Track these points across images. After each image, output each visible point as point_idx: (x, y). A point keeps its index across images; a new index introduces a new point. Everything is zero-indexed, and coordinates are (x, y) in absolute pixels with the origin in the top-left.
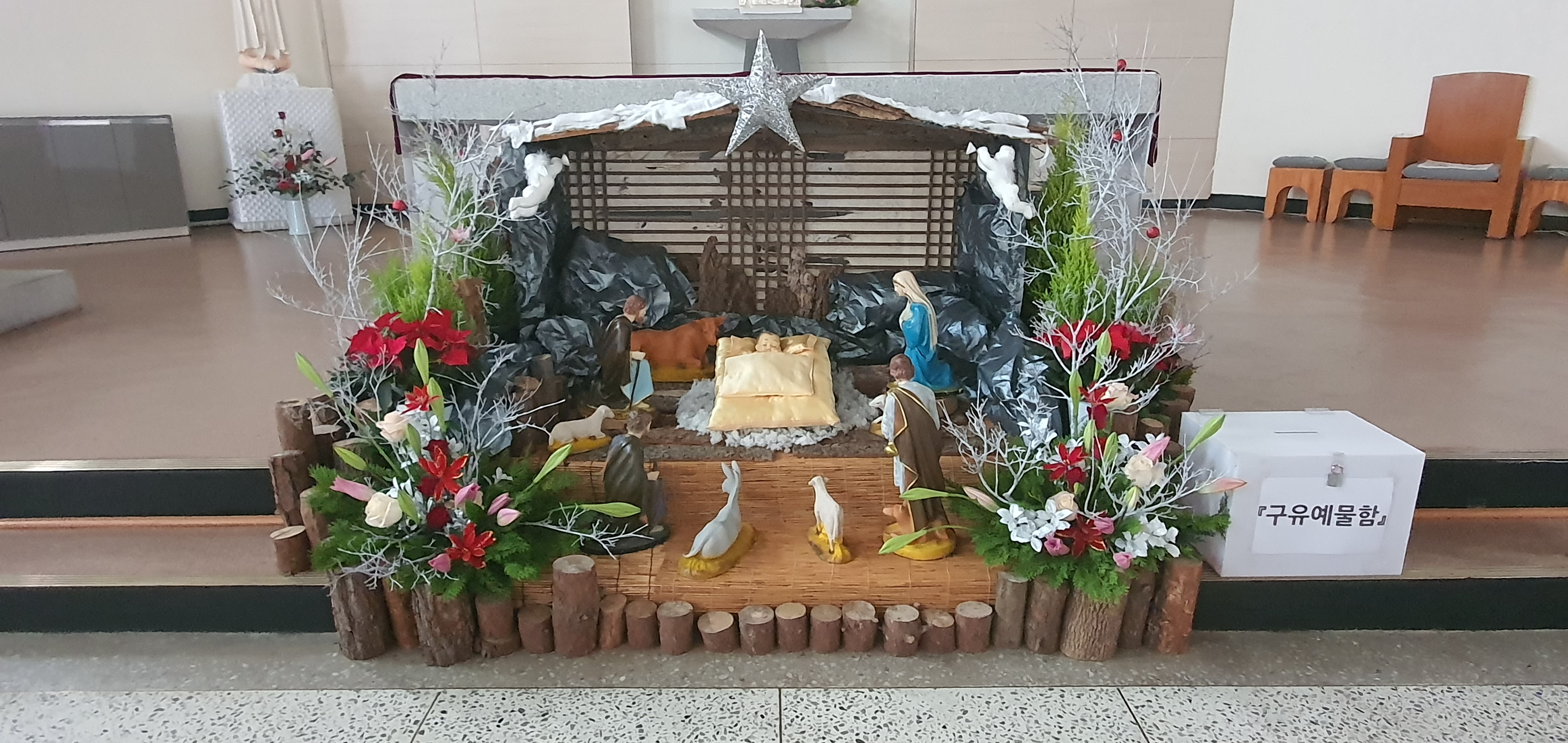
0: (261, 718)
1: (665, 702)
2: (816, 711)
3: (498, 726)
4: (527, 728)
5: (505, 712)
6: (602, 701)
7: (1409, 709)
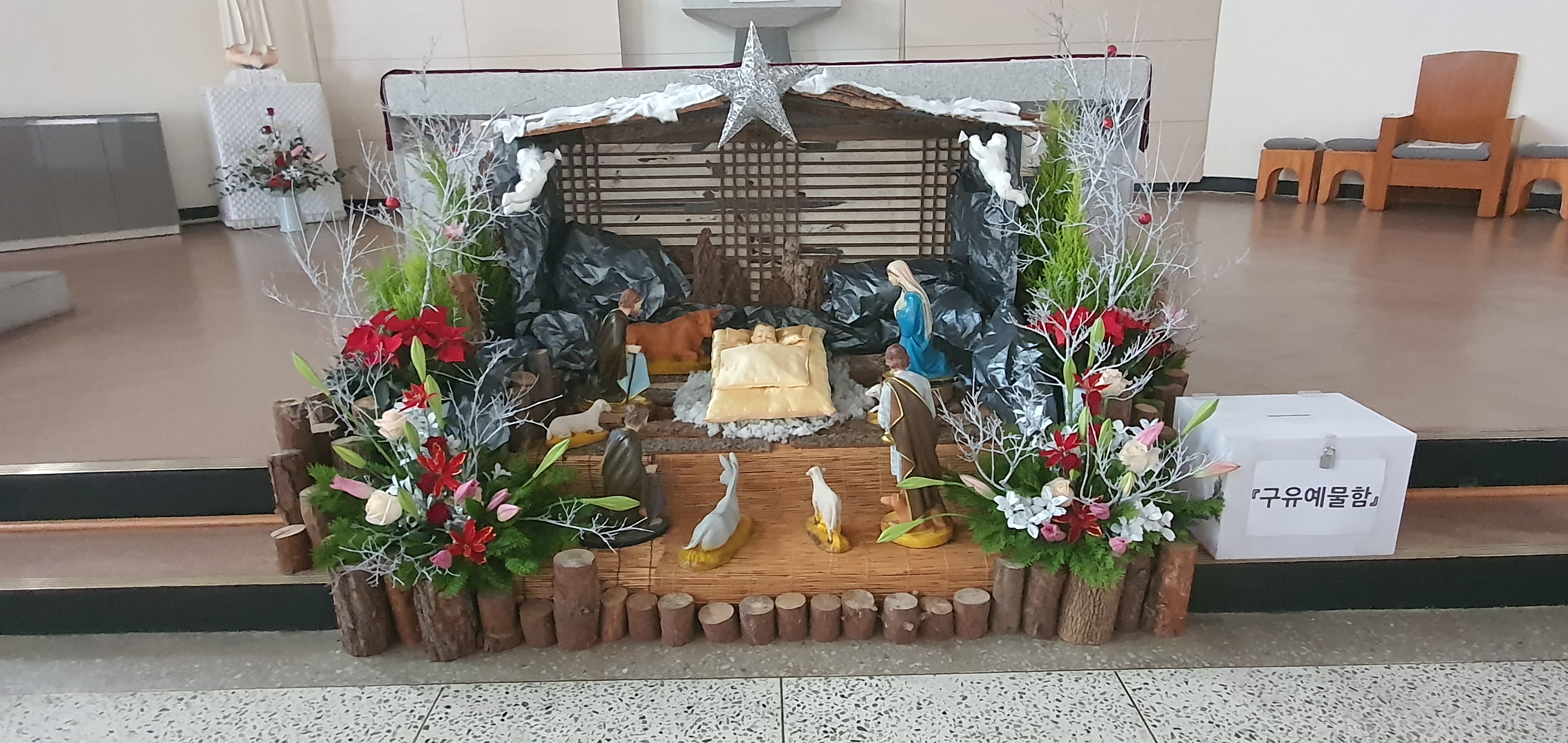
0: (266, 716)
1: (668, 694)
2: (817, 699)
3: (503, 720)
4: (531, 721)
5: (509, 705)
6: (605, 694)
7: (1403, 687)
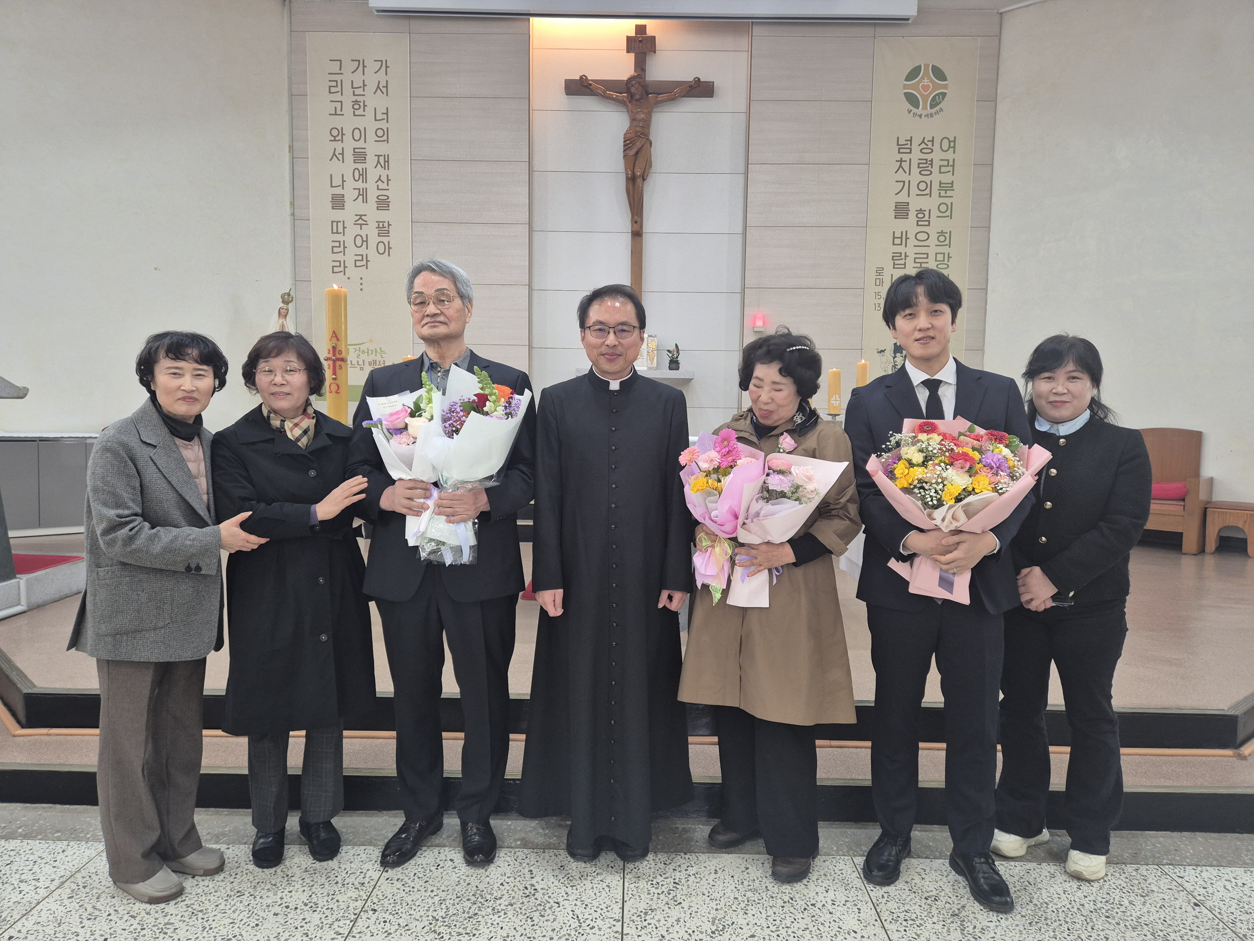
5: (441, 860)
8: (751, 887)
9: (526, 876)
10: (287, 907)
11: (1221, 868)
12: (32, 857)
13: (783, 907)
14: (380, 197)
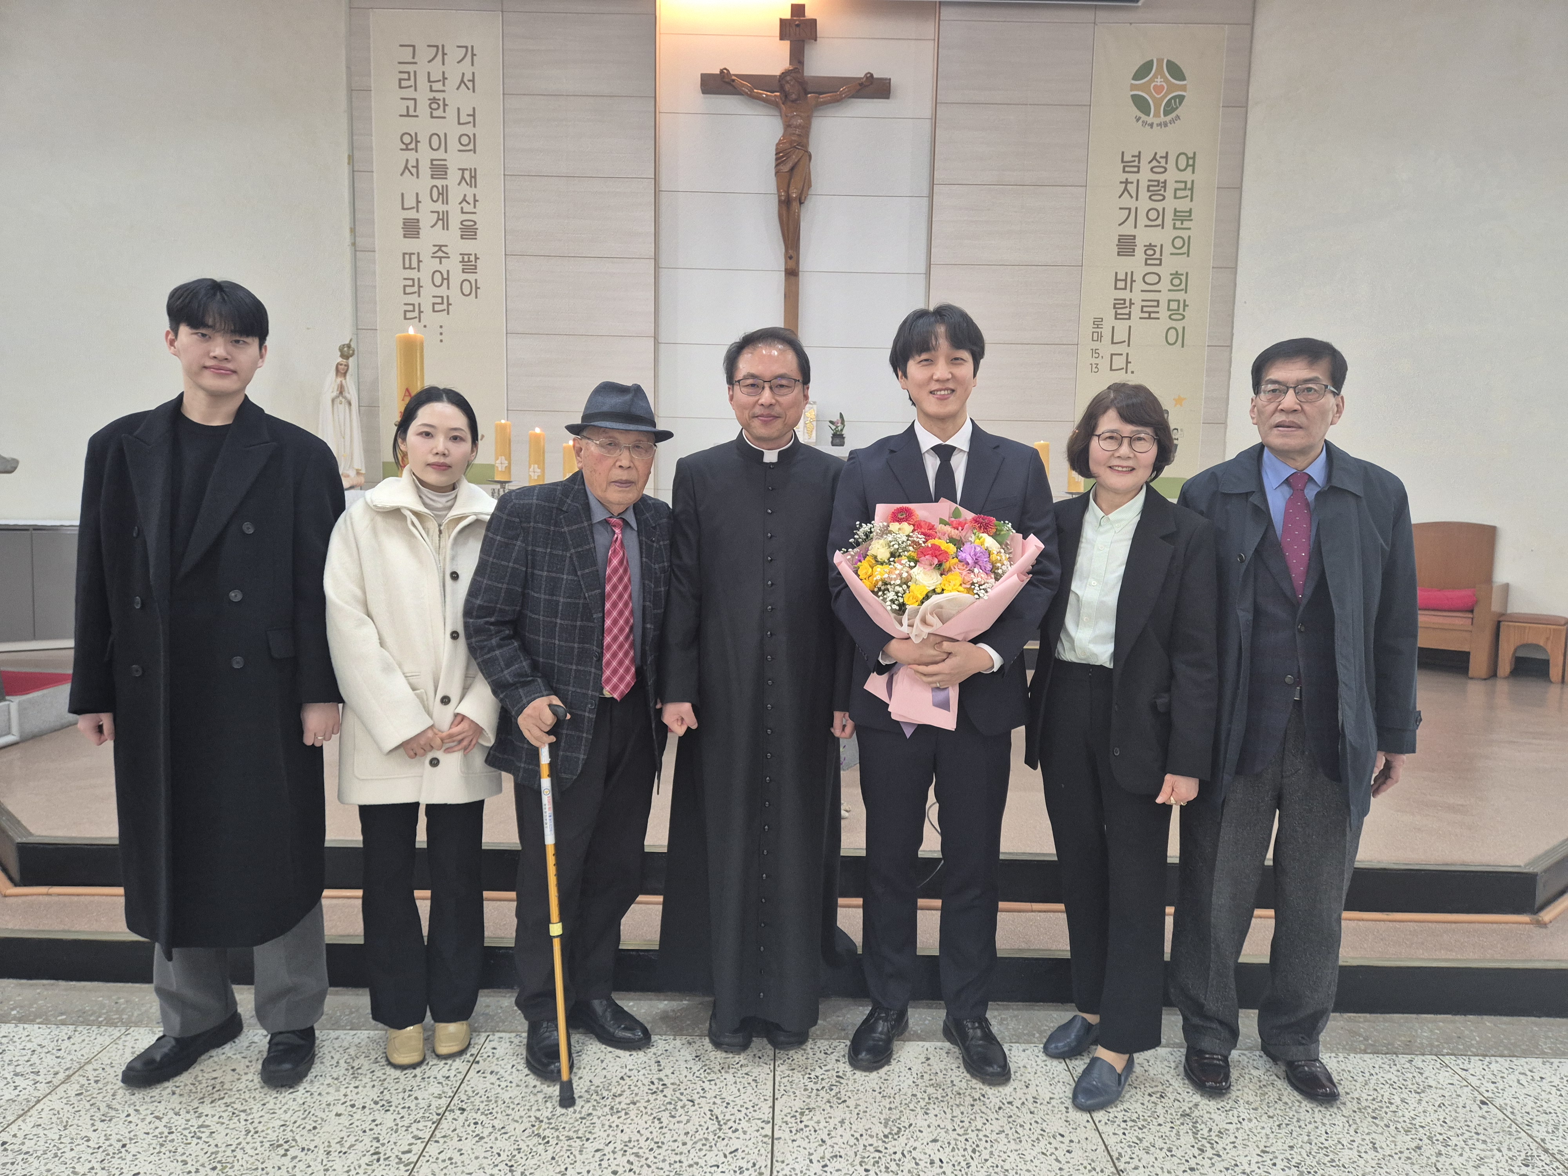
1: (679, 1046)
8: (933, 1082)
9: (652, 1068)
10: (353, 1106)
11: (1514, 1059)
12: (29, 1045)
13: (973, 1105)
14: (464, 223)
